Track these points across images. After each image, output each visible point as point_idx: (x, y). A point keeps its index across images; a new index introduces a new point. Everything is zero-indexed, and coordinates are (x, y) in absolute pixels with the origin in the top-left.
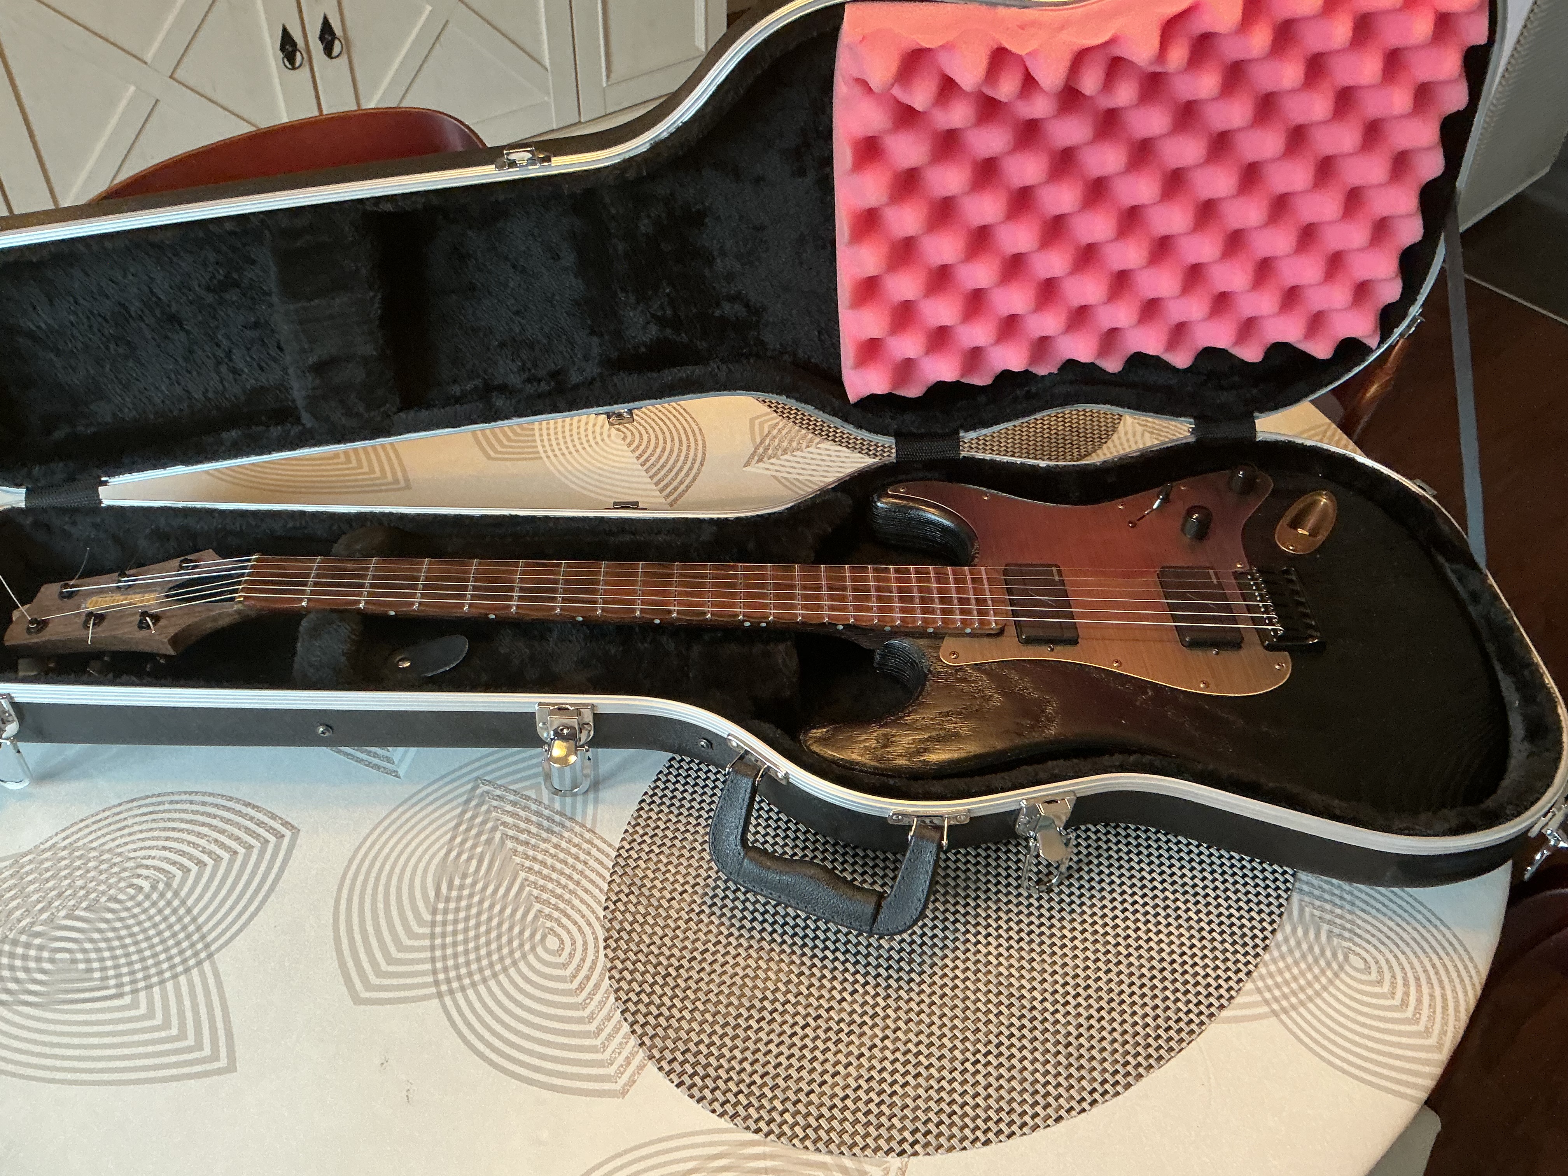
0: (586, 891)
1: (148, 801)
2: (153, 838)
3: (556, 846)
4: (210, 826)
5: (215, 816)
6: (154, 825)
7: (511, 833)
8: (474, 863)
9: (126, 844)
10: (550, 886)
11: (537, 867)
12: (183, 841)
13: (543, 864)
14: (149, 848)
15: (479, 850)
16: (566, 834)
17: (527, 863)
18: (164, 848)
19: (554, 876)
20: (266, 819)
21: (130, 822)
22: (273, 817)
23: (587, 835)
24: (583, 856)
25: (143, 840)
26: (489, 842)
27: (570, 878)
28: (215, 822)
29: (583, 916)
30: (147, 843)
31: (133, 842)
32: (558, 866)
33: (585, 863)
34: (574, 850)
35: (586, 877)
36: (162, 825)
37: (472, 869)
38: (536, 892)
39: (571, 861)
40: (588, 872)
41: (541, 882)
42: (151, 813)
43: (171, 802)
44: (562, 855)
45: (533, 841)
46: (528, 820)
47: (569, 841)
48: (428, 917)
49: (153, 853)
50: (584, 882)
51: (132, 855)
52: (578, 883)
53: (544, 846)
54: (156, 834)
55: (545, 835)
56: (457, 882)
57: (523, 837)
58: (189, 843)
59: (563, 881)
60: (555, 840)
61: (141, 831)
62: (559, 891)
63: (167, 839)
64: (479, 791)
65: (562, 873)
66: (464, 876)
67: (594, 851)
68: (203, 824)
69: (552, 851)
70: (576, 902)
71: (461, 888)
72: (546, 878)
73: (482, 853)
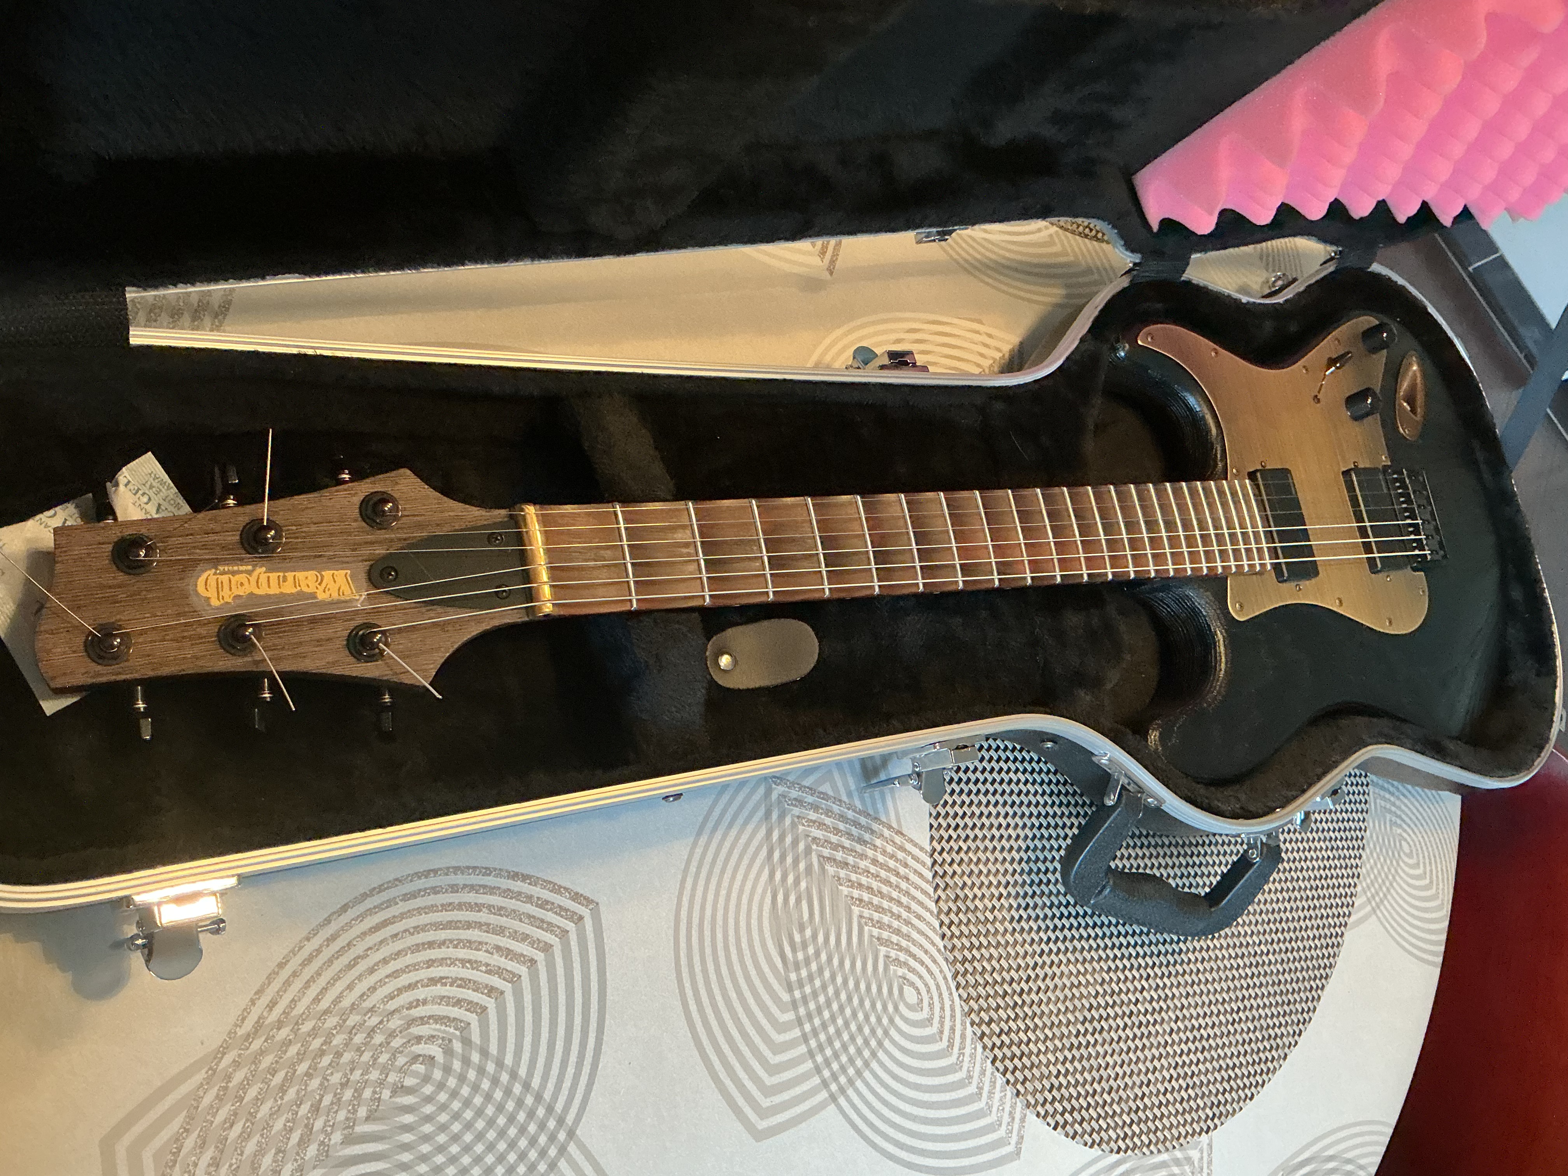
0: (919, 917)
1: (369, 903)
2: (407, 969)
3: (875, 862)
4: (479, 925)
5: (478, 907)
6: (399, 945)
7: (826, 852)
8: (804, 905)
9: (373, 989)
10: (886, 919)
11: (866, 896)
12: (453, 962)
13: (869, 889)
14: (411, 987)
15: (803, 885)
16: (878, 842)
17: (856, 893)
18: (433, 981)
19: (885, 904)
20: (546, 895)
21: (359, 949)
22: (557, 889)
23: (898, 839)
24: (902, 870)
25: (395, 974)
26: (809, 869)
27: (899, 903)
28: (483, 916)
29: (926, 952)
30: (405, 980)
31: (381, 983)
32: (885, 889)
33: (908, 879)
34: (892, 863)
35: (914, 898)
36: (411, 941)
37: (806, 916)
38: (876, 932)
39: (893, 879)
40: (913, 891)
41: (876, 916)
42: (385, 924)
43: (406, 897)
44: (883, 874)
45: (851, 860)
46: (837, 831)
47: (884, 852)
48: (785, 997)
49: (421, 993)
50: (914, 906)
51: (392, 1005)
52: (908, 909)
53: (863, 864)
54: (409, 959)
55: (859, 848)
56: (797, 938)
57: (839, 855)
58: (463, 962)
59: (895, 909)
60: (870, 853)
61: (385, 961)
62: (896, 924)
63: (430, 963)
64: (774, 796)
65: (891, 899)
66: (802, 929)
67: (910, 860)
68: (468, 925)
69: (873, 869)
70: (915, 935)
71: (804, 945)
72: (879, 909)
73: (808, 890)
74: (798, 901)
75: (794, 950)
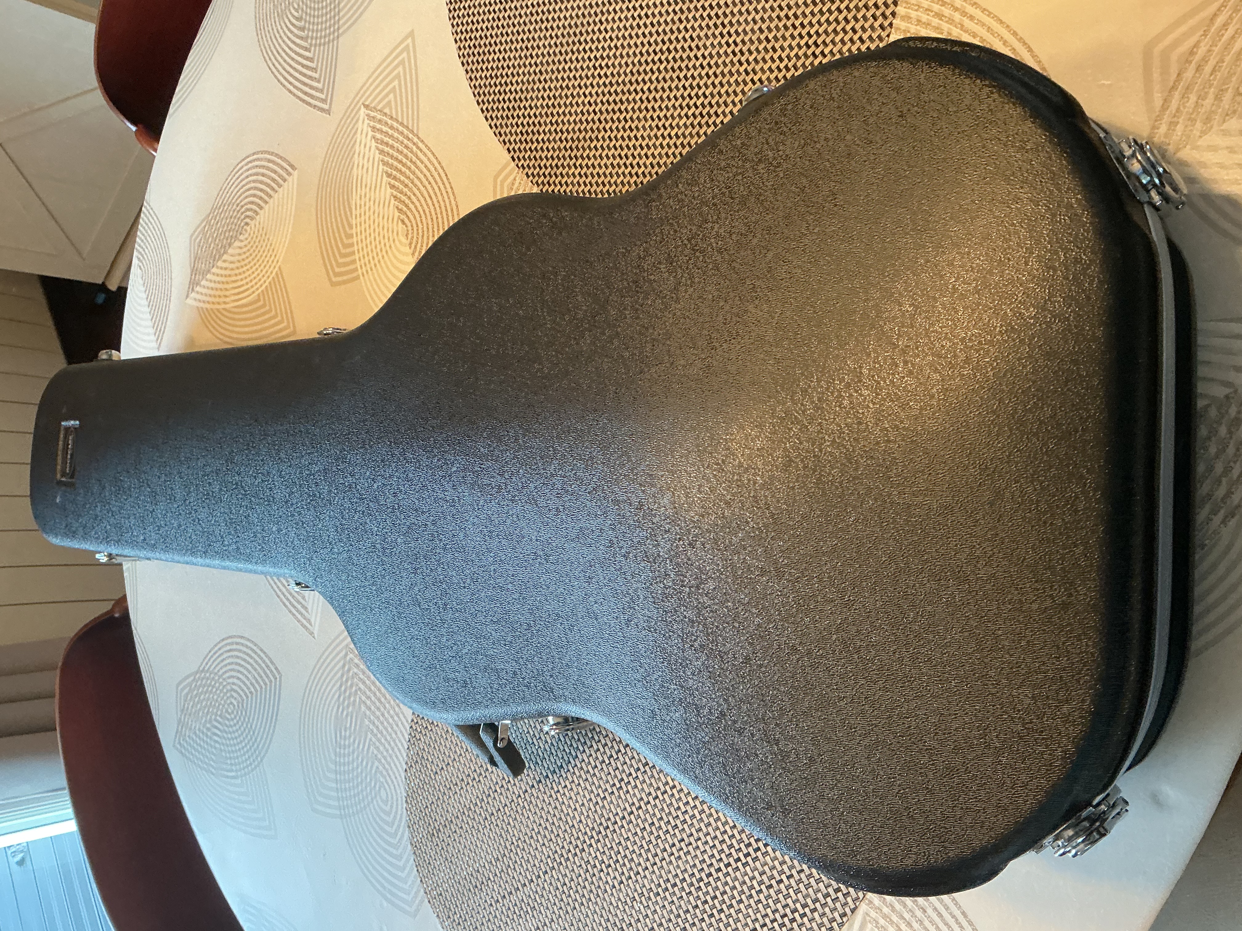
0: (397, 756)
3: (383, 715)
7: (363, 698)
11: (375, 731)
13: (377, 727)
15: (351, 709)
17: (371, 727)
18: (238, 678)
19: (383, 740)
20: (268, 663)
21: (225, 656)
22: (272, 662)
23: (397, 709)
24: (395, 727)
25: (231, 670)
26: (354, 703)
27: (389, 744)
28: (252, 662)
29: (396, 778)
30: (232, 673)
31: (228, 671)
32: (384, 732)
33: (396, 733)
34: (391, 720)
35: (397, 745)
37: (348, 725)
38: (375, 752)
39: (390, 729)
40: (397, 741)
41: (377, 744)
42: (230, 650)
43: (236, 644)
44: (386, 723)
45: (373, 708)
46: (370, 689)
47: (388, 712)
48: (334, 758)
50: (396, 750)
52: (393, 749)
56: (343, 734)
57: (368, 702)
64: (348, 658)
66: (345, 731)
70: (392, 765)
71: (345, 739)
72: (379, 740)
73: (352, 712)
74: (347, 716)
75: (341, 738)
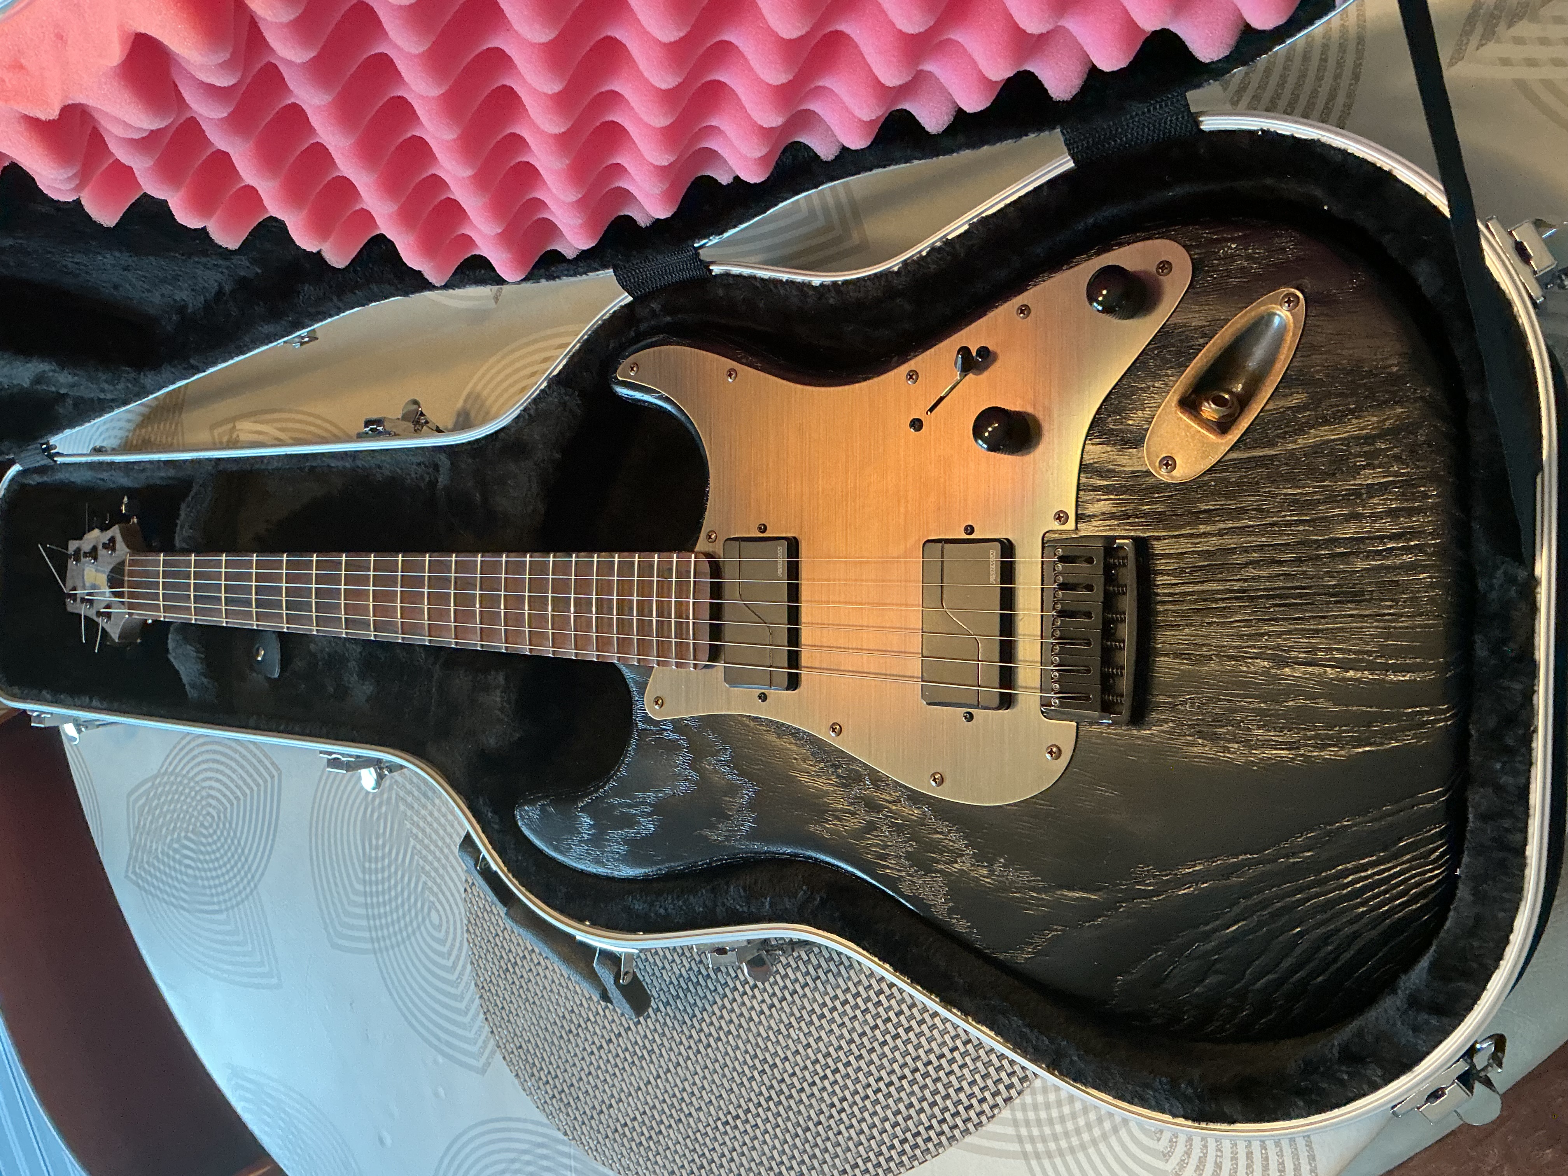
0: (453, 868)
8: (382, 823)
10: (430, 857)
12: (225, 774)
19: (432, 847)
20: (262, 758)
22: (266, 755)
24: (449, 828)
25: (205, 770)
27: (442, 851)
29: (452, 894)
32: (434, 836)
33: (451, 837)
35: (452, 852)
40: (453, 847)
41: (424, 852)
45: (416, 806)
47: (439, 810)
48: (360, 875)
49: (212, 784)
50: (451, 858)
52: (447, 858)
53: (423, 812)
55: (423, 800)
56: (374, 842)
57: (409, 799)
59: (438, 853)
60: (430, 807)
62: (436, 864)
65: (436, 845)
66: (377, 838)
70: (447, 878)
71: (377, 849)
74: (379, 818)
75: (371, 849)
